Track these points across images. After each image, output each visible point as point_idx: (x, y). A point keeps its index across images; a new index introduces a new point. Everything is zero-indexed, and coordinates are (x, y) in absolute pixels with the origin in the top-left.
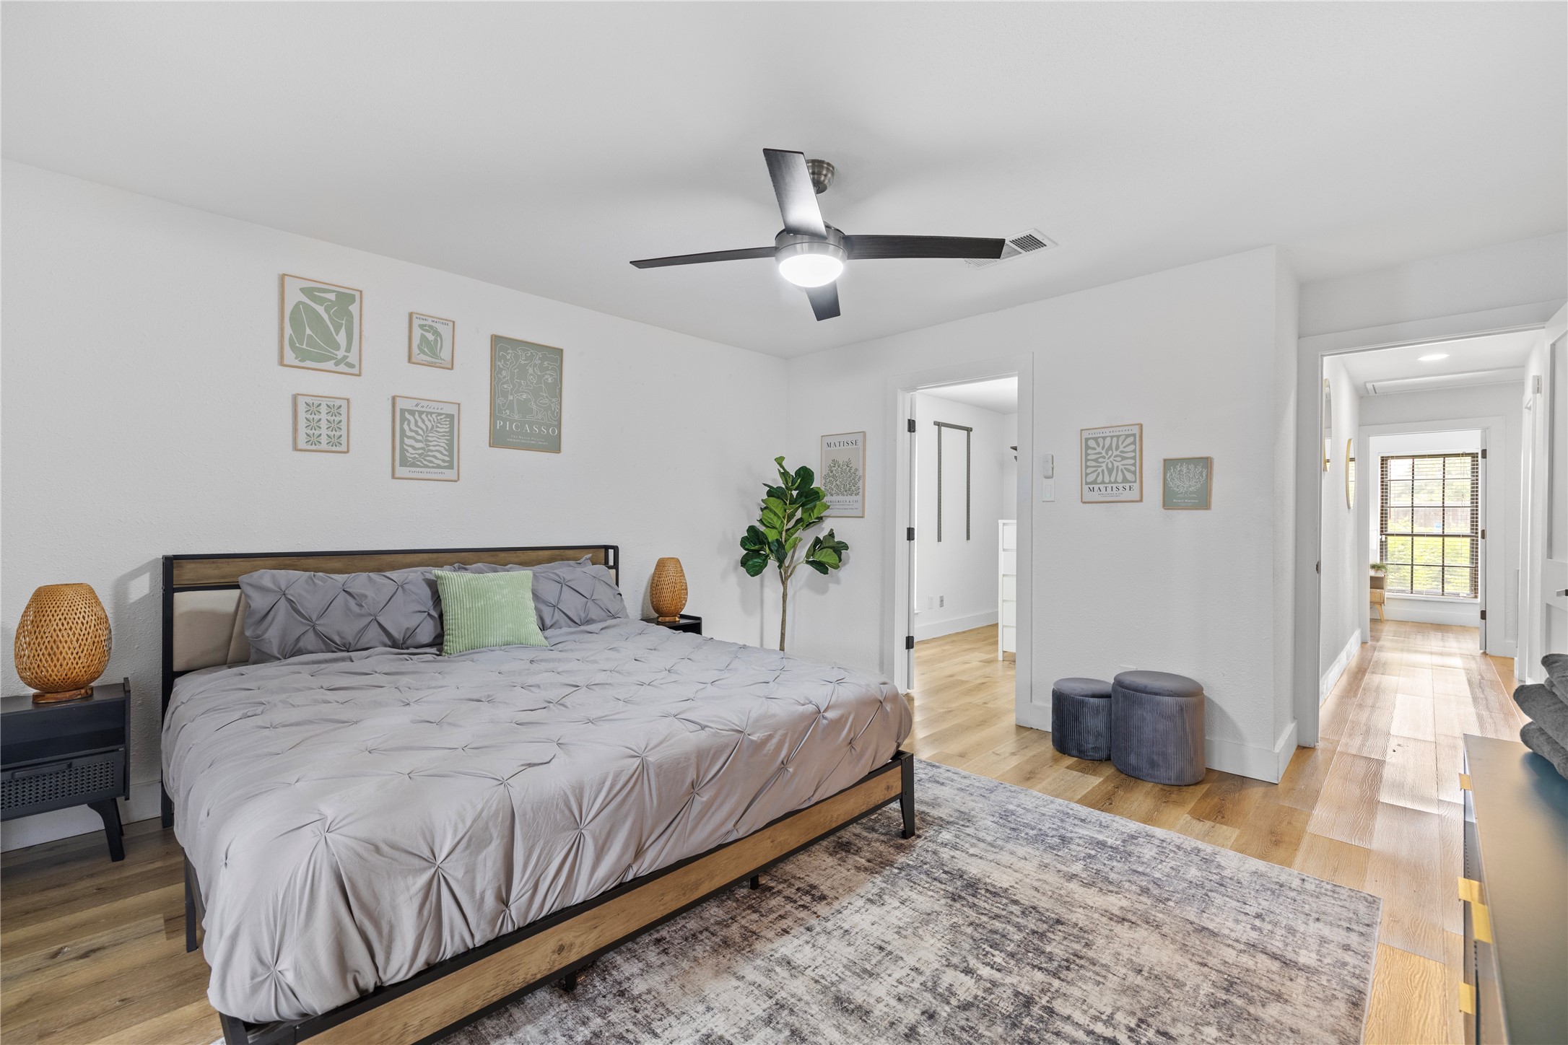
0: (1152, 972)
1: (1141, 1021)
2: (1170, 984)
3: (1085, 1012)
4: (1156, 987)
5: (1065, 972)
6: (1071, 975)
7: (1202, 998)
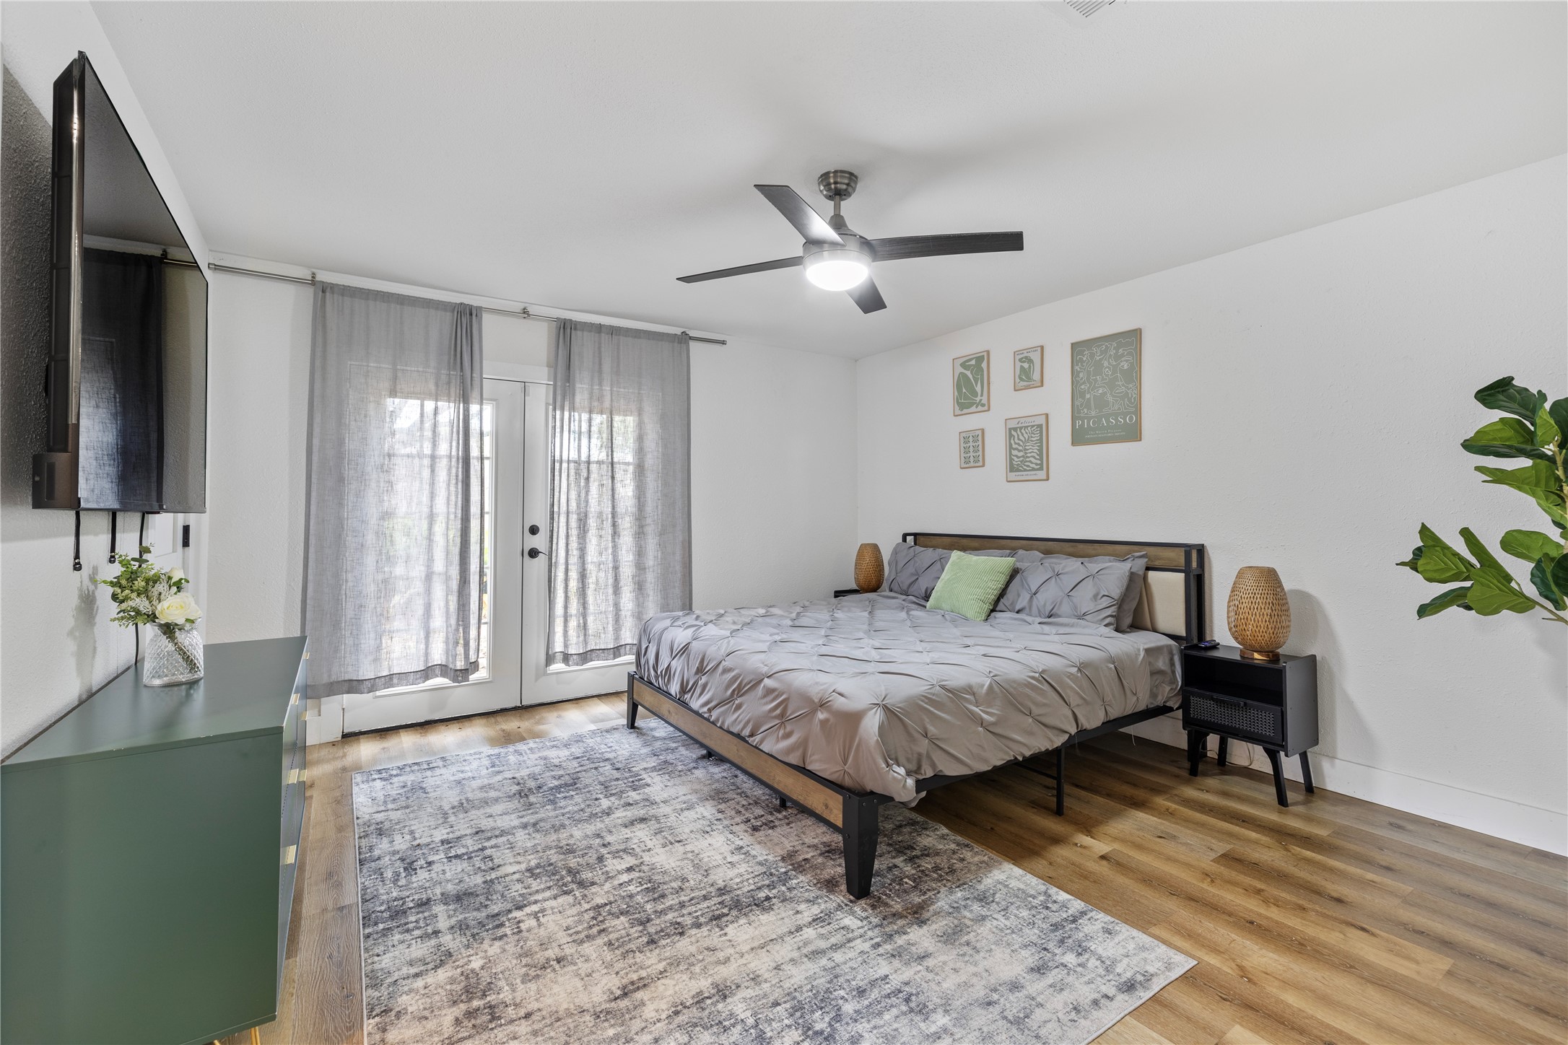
0: (551, 968)
1: (520, 931)
2: (532, 973)
3: (552, 908)
4: (536, 961)
5: (592, 915)
6: (587, 916)
7: (502, 983)
